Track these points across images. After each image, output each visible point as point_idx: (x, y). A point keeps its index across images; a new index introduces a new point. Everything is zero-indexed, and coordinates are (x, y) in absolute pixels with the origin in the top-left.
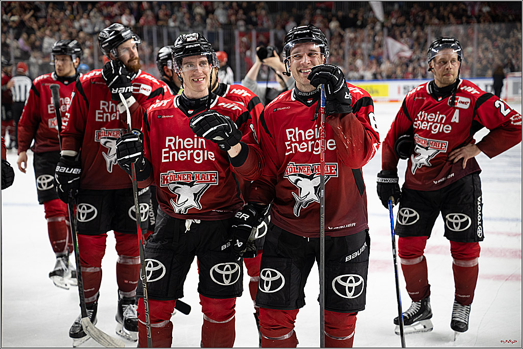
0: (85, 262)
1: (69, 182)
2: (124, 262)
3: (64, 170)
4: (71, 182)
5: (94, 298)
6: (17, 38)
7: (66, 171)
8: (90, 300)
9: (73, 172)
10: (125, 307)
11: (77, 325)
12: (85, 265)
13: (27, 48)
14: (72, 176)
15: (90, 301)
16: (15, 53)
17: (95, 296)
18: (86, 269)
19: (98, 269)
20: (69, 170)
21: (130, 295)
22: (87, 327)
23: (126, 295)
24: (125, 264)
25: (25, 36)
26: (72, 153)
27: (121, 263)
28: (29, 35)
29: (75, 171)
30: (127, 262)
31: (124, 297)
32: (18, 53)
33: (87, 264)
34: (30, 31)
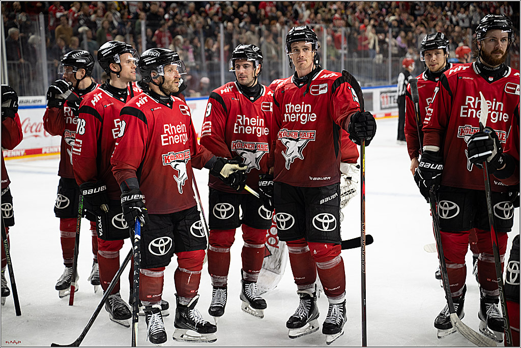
0: (447, 259)
1: (433, 178)
2: (485, 260)
3: (429, 166)
4: (435, 177)
5: (459, 293)
6: (395, 37)
7: (431, 168)
8: (455, 294)
9: (438, 168)
10: (488, 305)
11: (442, 317)
12: (448, 262)
13: (404, 45)
14: (437, 171)
15: (455, 296)
16: (393, 50)
17: (460, 291)
18: (449, 266)
19: (461, 266)
20: (434, 166)
21: (493, 293)
22: (455, 323)
23: (489, 293)
24: (488, 261)
25: (403, 33)
26: (435, 149)
27: (483, 260)
28: (406, 33)
29: (439, 167)
30: (490, 261)
31: (486, 296)
32: (395, 50)
33: (449, 260)
34: (408, 29)
